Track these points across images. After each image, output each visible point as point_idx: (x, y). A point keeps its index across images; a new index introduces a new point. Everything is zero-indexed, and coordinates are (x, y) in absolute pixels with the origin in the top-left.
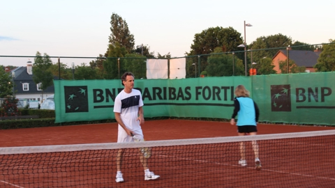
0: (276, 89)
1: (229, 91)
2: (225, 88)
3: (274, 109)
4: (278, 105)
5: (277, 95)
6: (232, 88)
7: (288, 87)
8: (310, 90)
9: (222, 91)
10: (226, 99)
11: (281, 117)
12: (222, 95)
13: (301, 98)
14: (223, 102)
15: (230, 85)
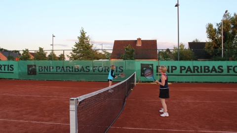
0: (29, 66)
1: (6, 67)
2: (5, 66)
3: (28, 74)
4: (31, 72)
5: (30, 69)
6: (8, 65)
7: (35, 66)
8: (45, 67)
9: (3, 67)
10: (5, 70)
11: (32, 77)
12: (3, 68)
13: (41, 70)
14: (3, 71)
15: (7, 64)
